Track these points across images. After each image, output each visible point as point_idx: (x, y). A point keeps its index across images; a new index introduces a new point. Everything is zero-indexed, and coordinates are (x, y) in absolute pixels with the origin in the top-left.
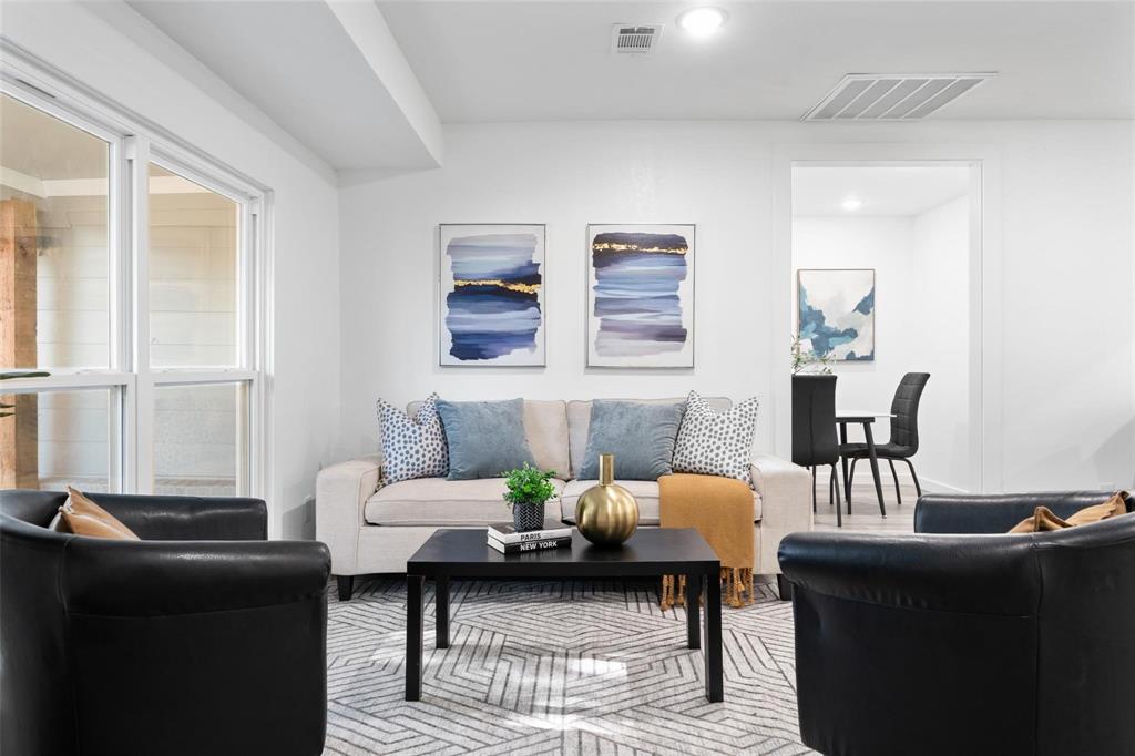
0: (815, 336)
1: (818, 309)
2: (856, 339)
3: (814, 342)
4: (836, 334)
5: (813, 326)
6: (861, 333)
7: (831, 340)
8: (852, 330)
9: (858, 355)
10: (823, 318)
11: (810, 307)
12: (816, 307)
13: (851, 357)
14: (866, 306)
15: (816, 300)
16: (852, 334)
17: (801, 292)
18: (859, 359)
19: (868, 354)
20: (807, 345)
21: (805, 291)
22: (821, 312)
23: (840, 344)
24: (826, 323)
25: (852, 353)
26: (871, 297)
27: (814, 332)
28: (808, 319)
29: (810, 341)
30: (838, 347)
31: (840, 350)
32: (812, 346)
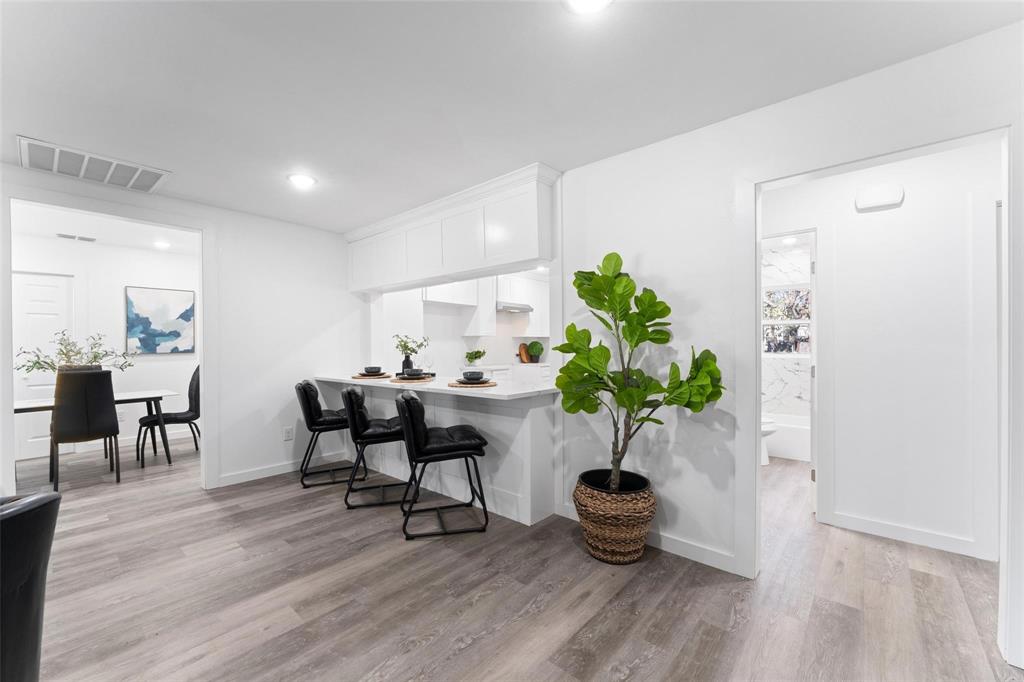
0: (142, 336)
1: (145, 316)
2: (180, 338)
3: (140, 340)
4: (162, 335)
5: (141, 328)
6: (183, 334)
7: (157, 339)
8: (175, 332)
9: (181, 349)
10: (150, 323)
11: (137, 315)
12: (143, 315)
13: (175, 351)
14: (187, 316)
15: (143, 308)
16: (176, 334)
17: (128, 303)
18: (181, 352)
19: (190, 348)
20: (135, 342)
21: (132, 303)
22: (147, 318)
23: (165, 341)
24: (152, 327)
25: (176, 348)
26: (192, 309)
27: (142, 332)
28: (135, 323)
29: (137, 340)
30: (163, 344)
31: (165, 346)
32: (139, 344)
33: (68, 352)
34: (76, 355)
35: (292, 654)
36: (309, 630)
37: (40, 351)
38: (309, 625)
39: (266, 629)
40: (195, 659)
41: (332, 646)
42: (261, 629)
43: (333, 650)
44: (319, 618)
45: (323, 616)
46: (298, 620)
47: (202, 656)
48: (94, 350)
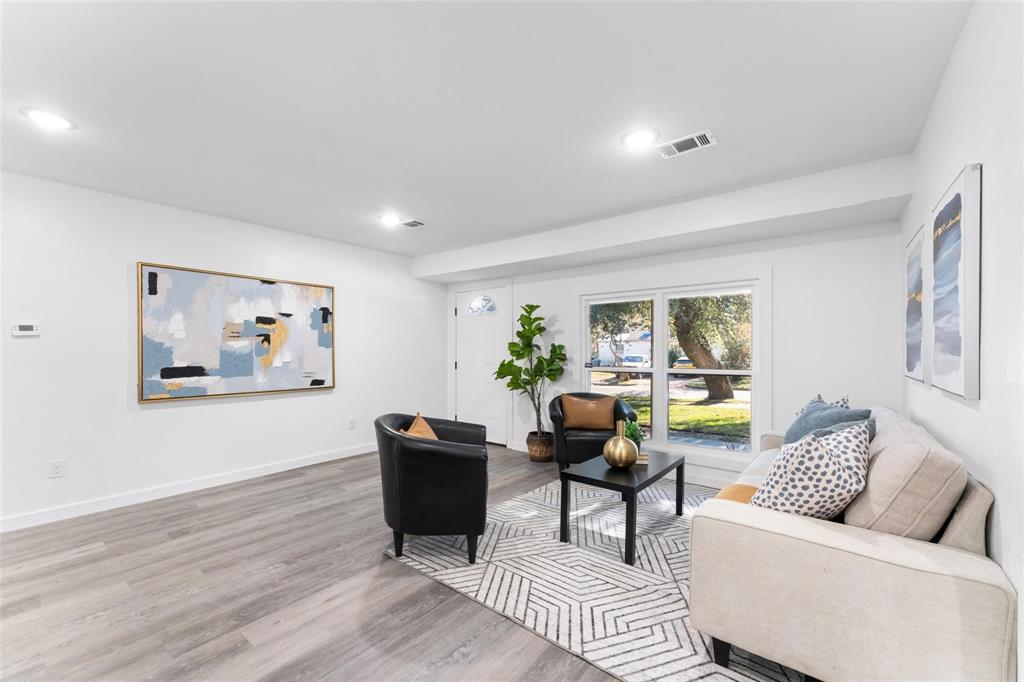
35: (254, 603)
36: (236, 622)
38: (236, 627)
39: (279, 622)
40: (333, 598)
41: (218, 610)
42: (282, 621)
43: (218, 607)
44: (223, 634)
45: (217, 636)
46: (245, 632)
47: (328, 600)
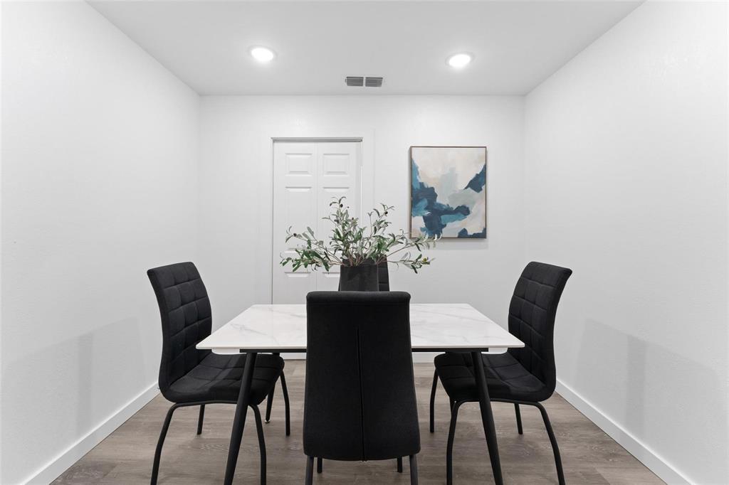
0: (427, 213)
1: (429, 186)
2: (468, 217)
3: (425, 218)
4: (448, 211)
5: (425, 202)
6: (473, 210)
7: (442, 217)
8: (464, 207)
9: (470, 233)
10: (436, 195)
11: (422, 184)
12: (429, 184)
13: (463, 235)
14: (478, 183)
15: (429, 176)
16: (464, 211)
17: (413, 169)
18: (471, 237)
19: (481, 231)
20: (419, 222)
21: (417, 168)
22: (433, 189)
23: (452, 221)
24: (438, 200)
25: (464, 231)
26: (483, 174)
27: (427, 209)
28: (421, 196)
29: (422, 218)
30: (449, 225)
31: (452, 227)
32: (423, 225)
33: (346, 235)
34: (355, 241)
37: (312, 233)
48: (379, 233)
